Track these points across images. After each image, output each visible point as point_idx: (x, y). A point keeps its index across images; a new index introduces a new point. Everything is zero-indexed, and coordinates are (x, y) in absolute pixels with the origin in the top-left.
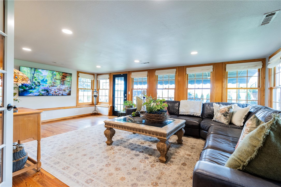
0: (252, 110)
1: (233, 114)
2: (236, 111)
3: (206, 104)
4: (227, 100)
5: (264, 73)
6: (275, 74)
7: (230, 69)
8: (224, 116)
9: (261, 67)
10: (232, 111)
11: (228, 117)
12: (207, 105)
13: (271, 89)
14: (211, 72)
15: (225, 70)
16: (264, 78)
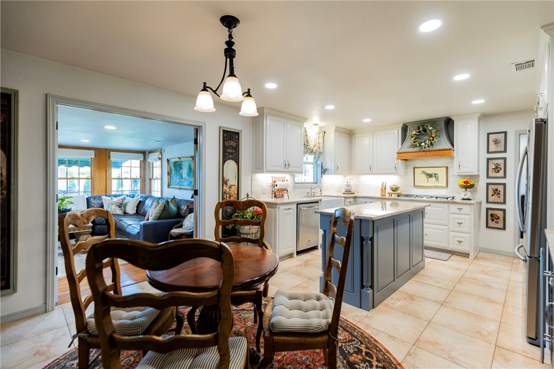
0: (141, 199)
1: (126, 204)
2: (129, 202)
3: (90, 197)
4: (111, 191)
5: (145, 165)
6: (153, 167)
7: (114, 157)
8: (119, 207)
9: (142, 159)
10: (125, 201)
11: (123, 208)
12: (92, 199)
13: (150, 179)
14: (92, 159)
15: (110, 158)
16: (145, 169)
